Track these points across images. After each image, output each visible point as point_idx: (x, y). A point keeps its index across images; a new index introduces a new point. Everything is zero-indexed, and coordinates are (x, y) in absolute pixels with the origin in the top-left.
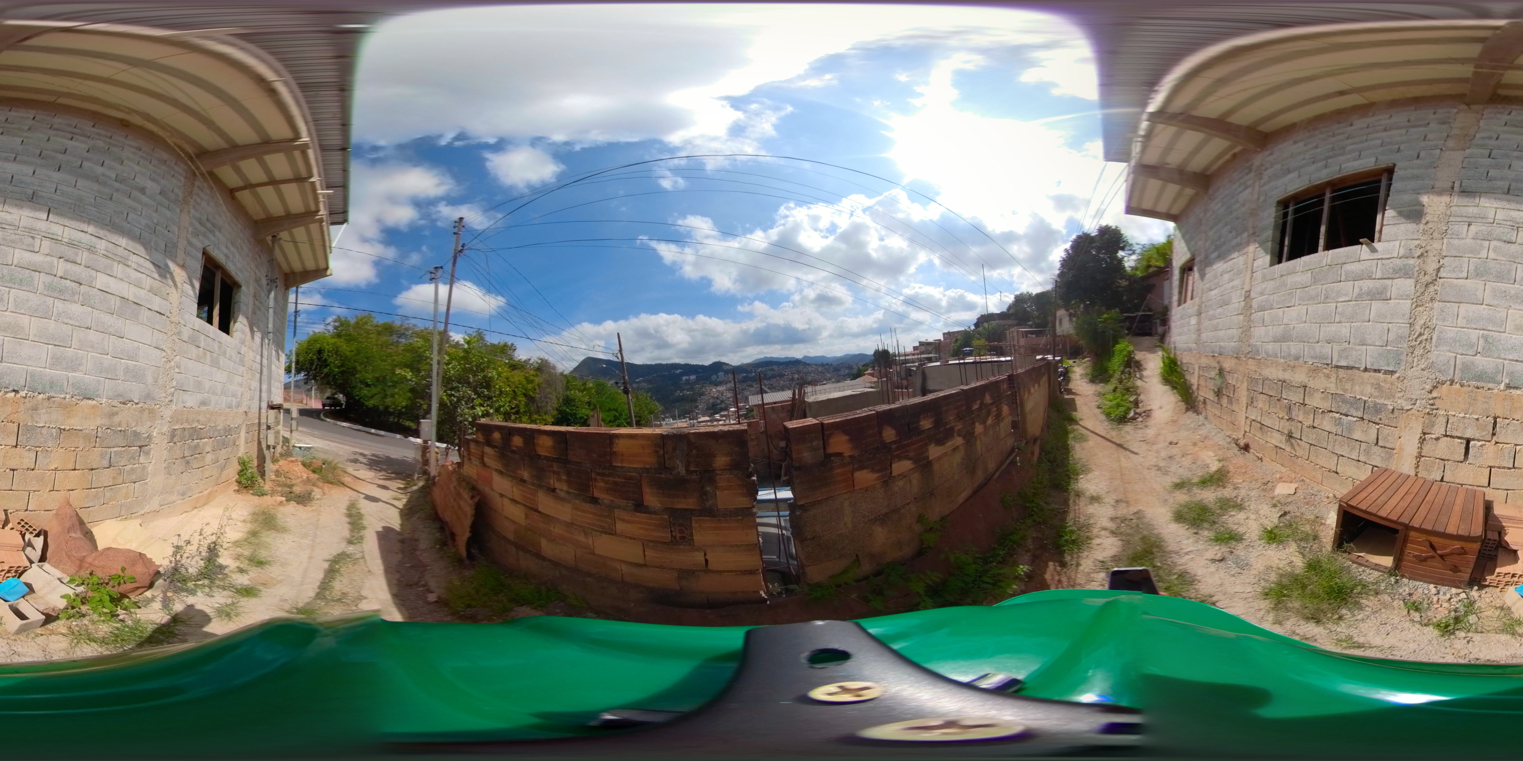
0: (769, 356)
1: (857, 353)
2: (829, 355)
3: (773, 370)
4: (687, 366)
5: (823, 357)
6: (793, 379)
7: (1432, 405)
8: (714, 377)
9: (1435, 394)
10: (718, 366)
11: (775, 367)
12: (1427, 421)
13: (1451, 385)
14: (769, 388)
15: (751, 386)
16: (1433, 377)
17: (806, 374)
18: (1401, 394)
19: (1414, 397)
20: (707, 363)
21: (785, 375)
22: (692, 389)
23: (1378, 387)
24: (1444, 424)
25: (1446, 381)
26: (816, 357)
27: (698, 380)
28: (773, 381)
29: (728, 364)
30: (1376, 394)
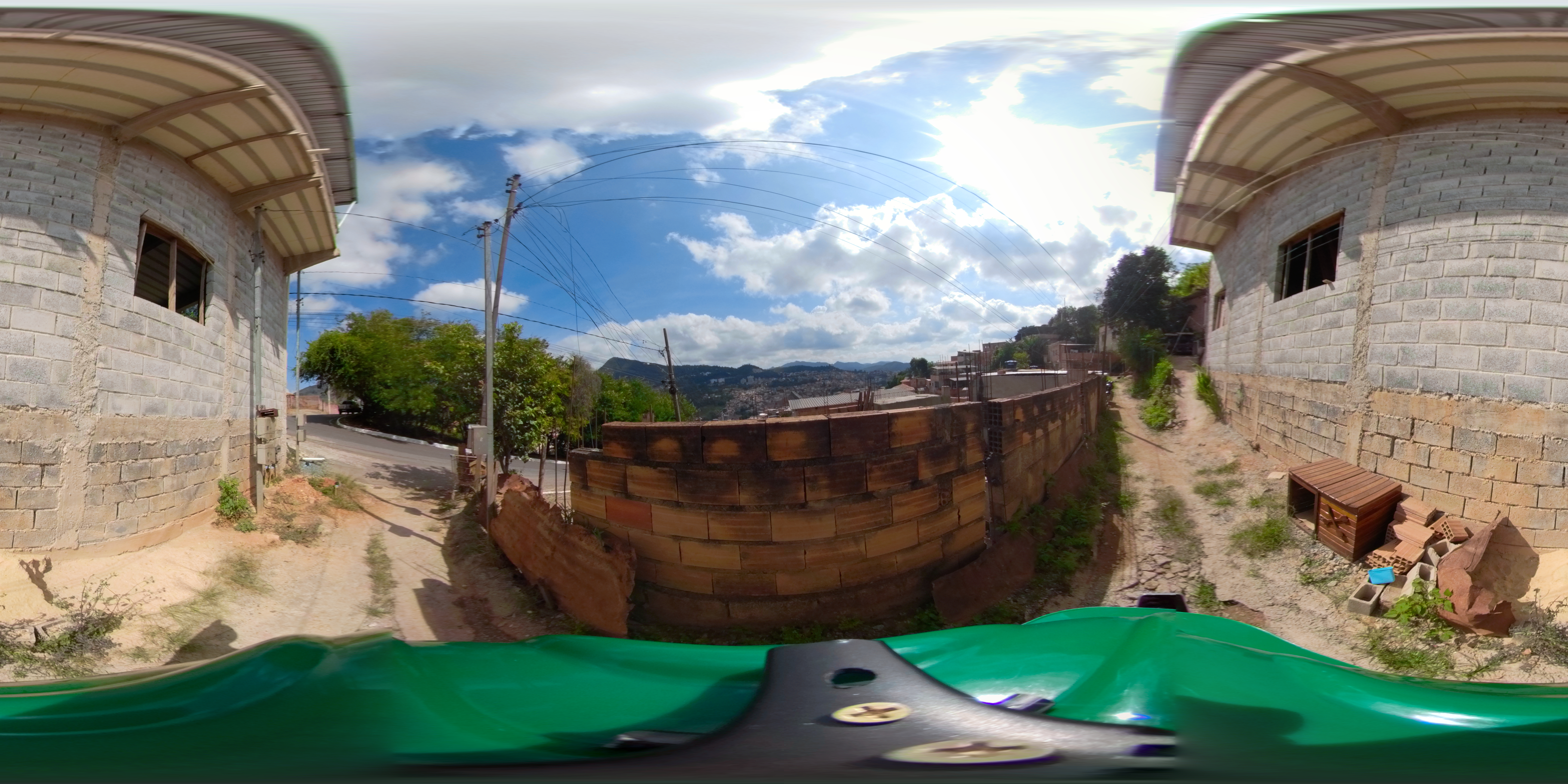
0: (800, 360)
1: (892, 360)
2: (863, 362)
3: (804, 375)
4: (715, 367)
5: (856, 363)
6: (824, 385)
7: (1368, 408)
8: (743, 381)
9: (1370, 399)
10: (747, 369)
11: (807, 373)
12: (1365, 421)
13: (1381, 391)
14: (800, 394)
15: (782, 391)
16: (1369, 385)
17: (839, 380)
18: (1349, 400)
19: (1356, 401)
20: (736, 366)
21: (816, 381)
22: (721, 392)
23: (1335, 395)
24: (1376, 424)
25: (1377, 388)
26: (849, 363)
27: (727, 383)
28: (804, 387)
29: (758, 368)
30: (1334, 400)
